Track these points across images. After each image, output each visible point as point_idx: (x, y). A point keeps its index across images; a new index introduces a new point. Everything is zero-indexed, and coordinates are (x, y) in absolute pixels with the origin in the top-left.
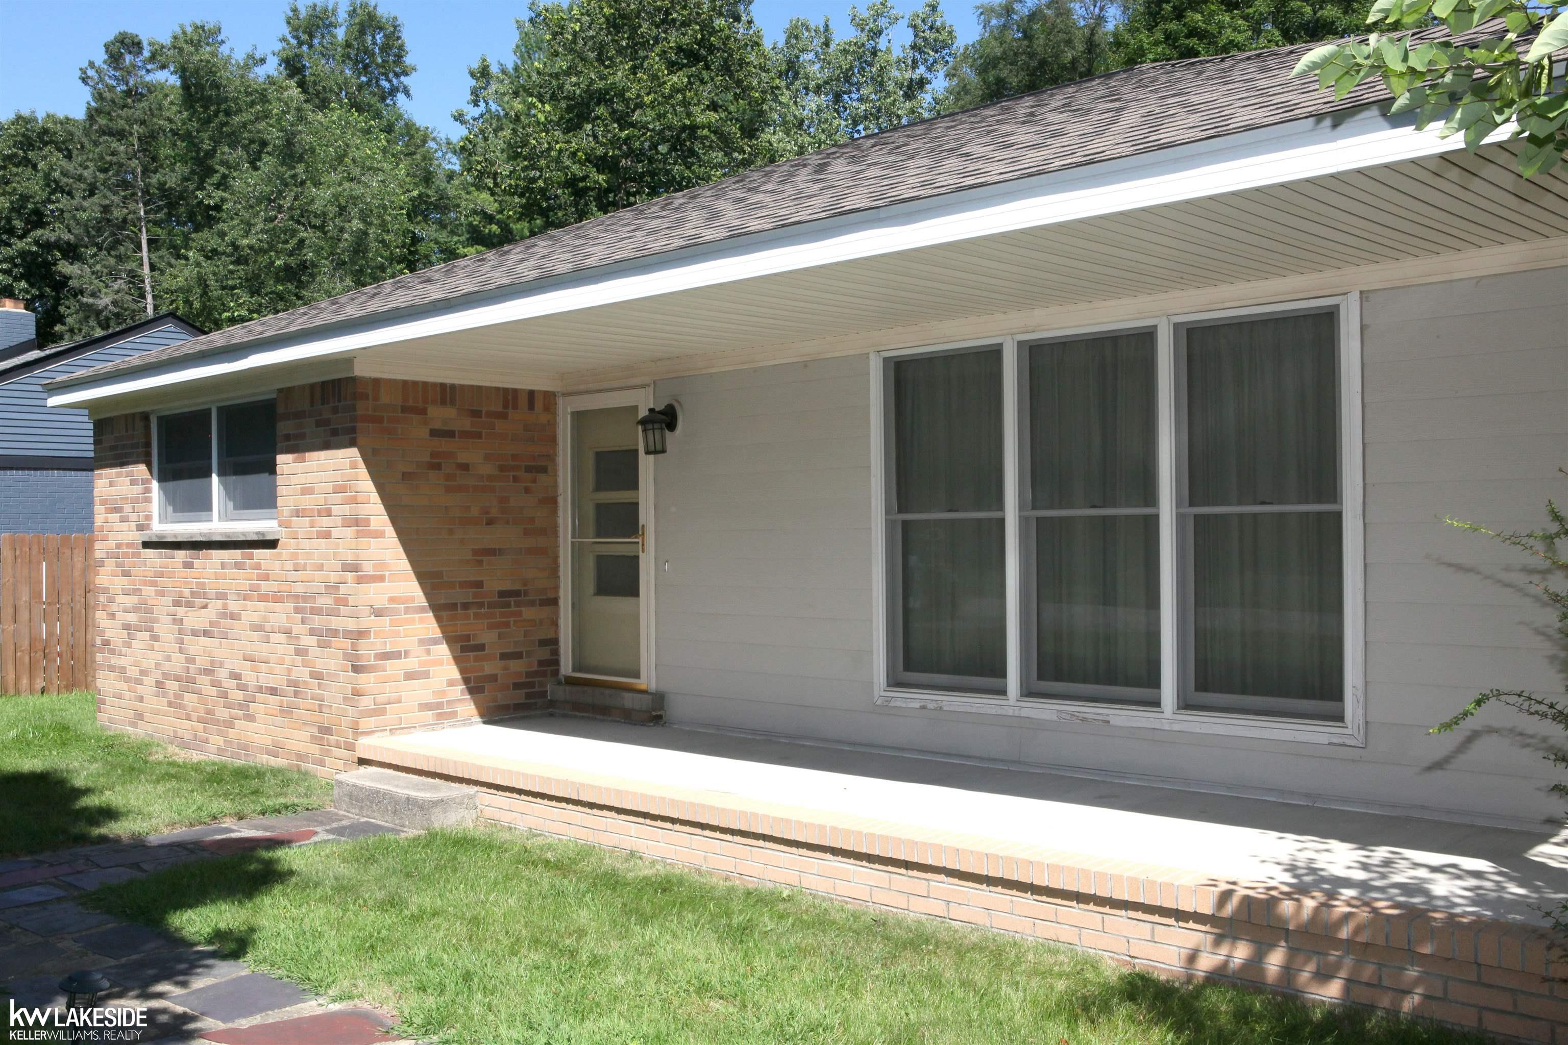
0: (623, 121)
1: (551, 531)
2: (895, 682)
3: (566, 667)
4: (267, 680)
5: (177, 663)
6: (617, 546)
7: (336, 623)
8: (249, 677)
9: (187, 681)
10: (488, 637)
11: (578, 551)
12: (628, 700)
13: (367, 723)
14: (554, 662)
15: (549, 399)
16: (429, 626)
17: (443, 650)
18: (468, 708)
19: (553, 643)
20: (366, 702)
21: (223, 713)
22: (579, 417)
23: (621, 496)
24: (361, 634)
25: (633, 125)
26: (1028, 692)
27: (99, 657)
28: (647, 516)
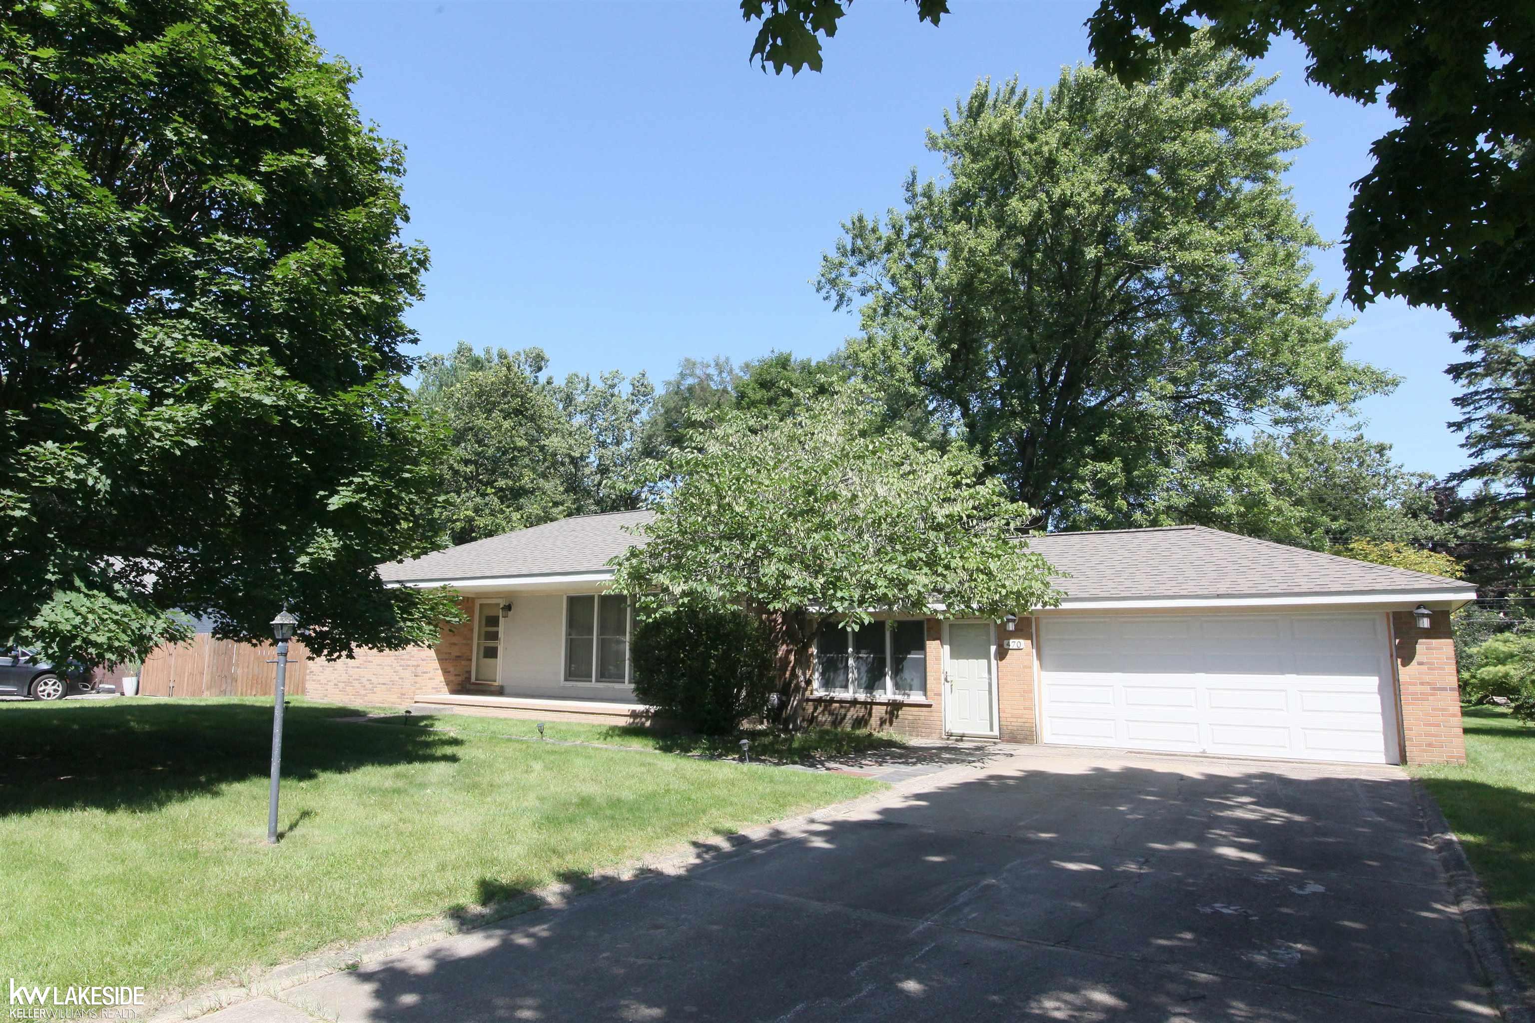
0: (480, 442)
1: (471, 639)
2: (566, 680)
3: (473, 680)
4: (381, 681)
5: (344, 677)
6: (491, 644)
7: (409, 663)
8: (374, 679)
9: (348, 683)
10: (452, 669)
11: (478, 644)
12: (493, 689)
13: (418, 691)
14: (469, 678)
15: (473, 599)
16: (436, 664)
17: (440, 672)
18: (446, 689)
19: (469, 672)
20: (418, 685)
21: (363, 692)
22: (481, 605)
23: (494, 629)
24: (418, 666)
25: (485, 445)
26: (597, 681)
27: (308, 677)
28: (501, 635)
